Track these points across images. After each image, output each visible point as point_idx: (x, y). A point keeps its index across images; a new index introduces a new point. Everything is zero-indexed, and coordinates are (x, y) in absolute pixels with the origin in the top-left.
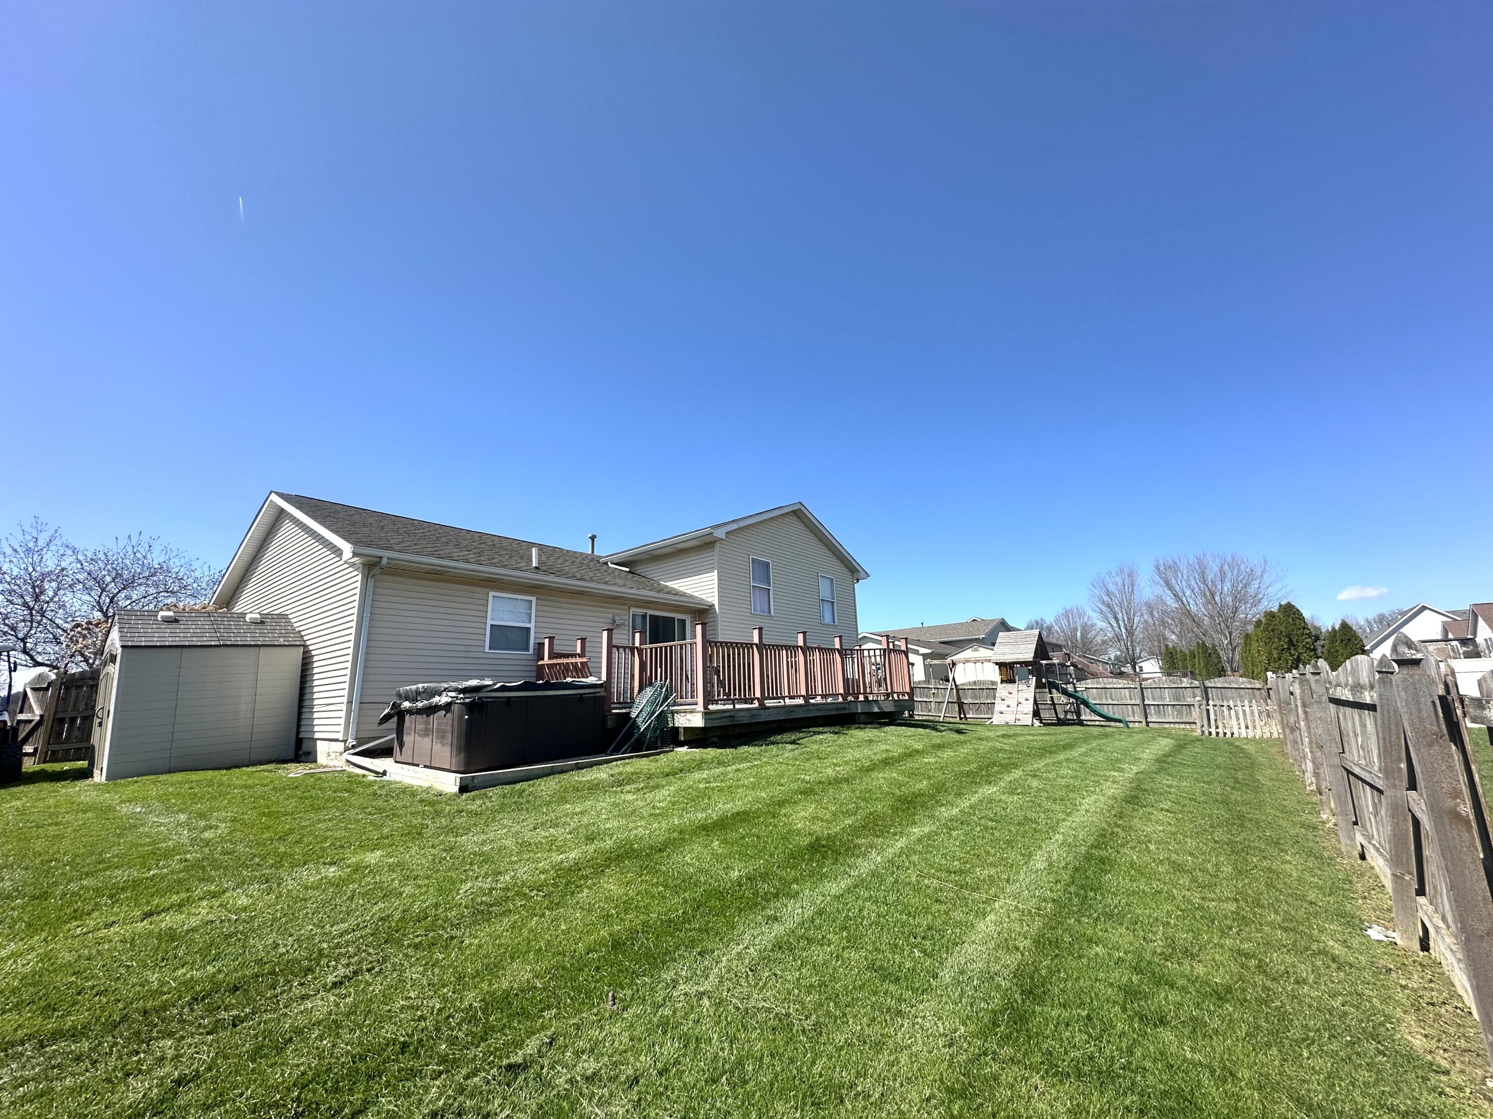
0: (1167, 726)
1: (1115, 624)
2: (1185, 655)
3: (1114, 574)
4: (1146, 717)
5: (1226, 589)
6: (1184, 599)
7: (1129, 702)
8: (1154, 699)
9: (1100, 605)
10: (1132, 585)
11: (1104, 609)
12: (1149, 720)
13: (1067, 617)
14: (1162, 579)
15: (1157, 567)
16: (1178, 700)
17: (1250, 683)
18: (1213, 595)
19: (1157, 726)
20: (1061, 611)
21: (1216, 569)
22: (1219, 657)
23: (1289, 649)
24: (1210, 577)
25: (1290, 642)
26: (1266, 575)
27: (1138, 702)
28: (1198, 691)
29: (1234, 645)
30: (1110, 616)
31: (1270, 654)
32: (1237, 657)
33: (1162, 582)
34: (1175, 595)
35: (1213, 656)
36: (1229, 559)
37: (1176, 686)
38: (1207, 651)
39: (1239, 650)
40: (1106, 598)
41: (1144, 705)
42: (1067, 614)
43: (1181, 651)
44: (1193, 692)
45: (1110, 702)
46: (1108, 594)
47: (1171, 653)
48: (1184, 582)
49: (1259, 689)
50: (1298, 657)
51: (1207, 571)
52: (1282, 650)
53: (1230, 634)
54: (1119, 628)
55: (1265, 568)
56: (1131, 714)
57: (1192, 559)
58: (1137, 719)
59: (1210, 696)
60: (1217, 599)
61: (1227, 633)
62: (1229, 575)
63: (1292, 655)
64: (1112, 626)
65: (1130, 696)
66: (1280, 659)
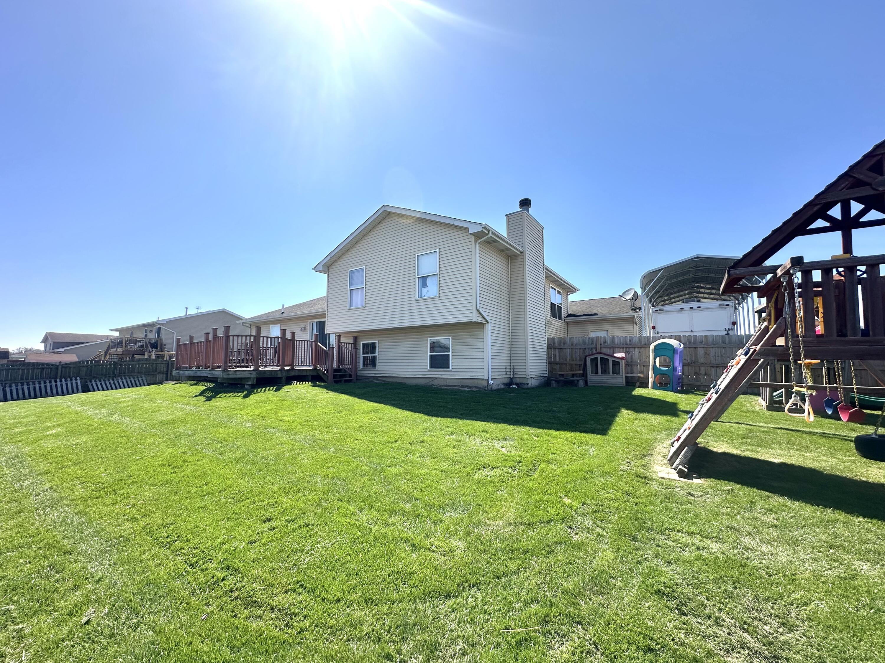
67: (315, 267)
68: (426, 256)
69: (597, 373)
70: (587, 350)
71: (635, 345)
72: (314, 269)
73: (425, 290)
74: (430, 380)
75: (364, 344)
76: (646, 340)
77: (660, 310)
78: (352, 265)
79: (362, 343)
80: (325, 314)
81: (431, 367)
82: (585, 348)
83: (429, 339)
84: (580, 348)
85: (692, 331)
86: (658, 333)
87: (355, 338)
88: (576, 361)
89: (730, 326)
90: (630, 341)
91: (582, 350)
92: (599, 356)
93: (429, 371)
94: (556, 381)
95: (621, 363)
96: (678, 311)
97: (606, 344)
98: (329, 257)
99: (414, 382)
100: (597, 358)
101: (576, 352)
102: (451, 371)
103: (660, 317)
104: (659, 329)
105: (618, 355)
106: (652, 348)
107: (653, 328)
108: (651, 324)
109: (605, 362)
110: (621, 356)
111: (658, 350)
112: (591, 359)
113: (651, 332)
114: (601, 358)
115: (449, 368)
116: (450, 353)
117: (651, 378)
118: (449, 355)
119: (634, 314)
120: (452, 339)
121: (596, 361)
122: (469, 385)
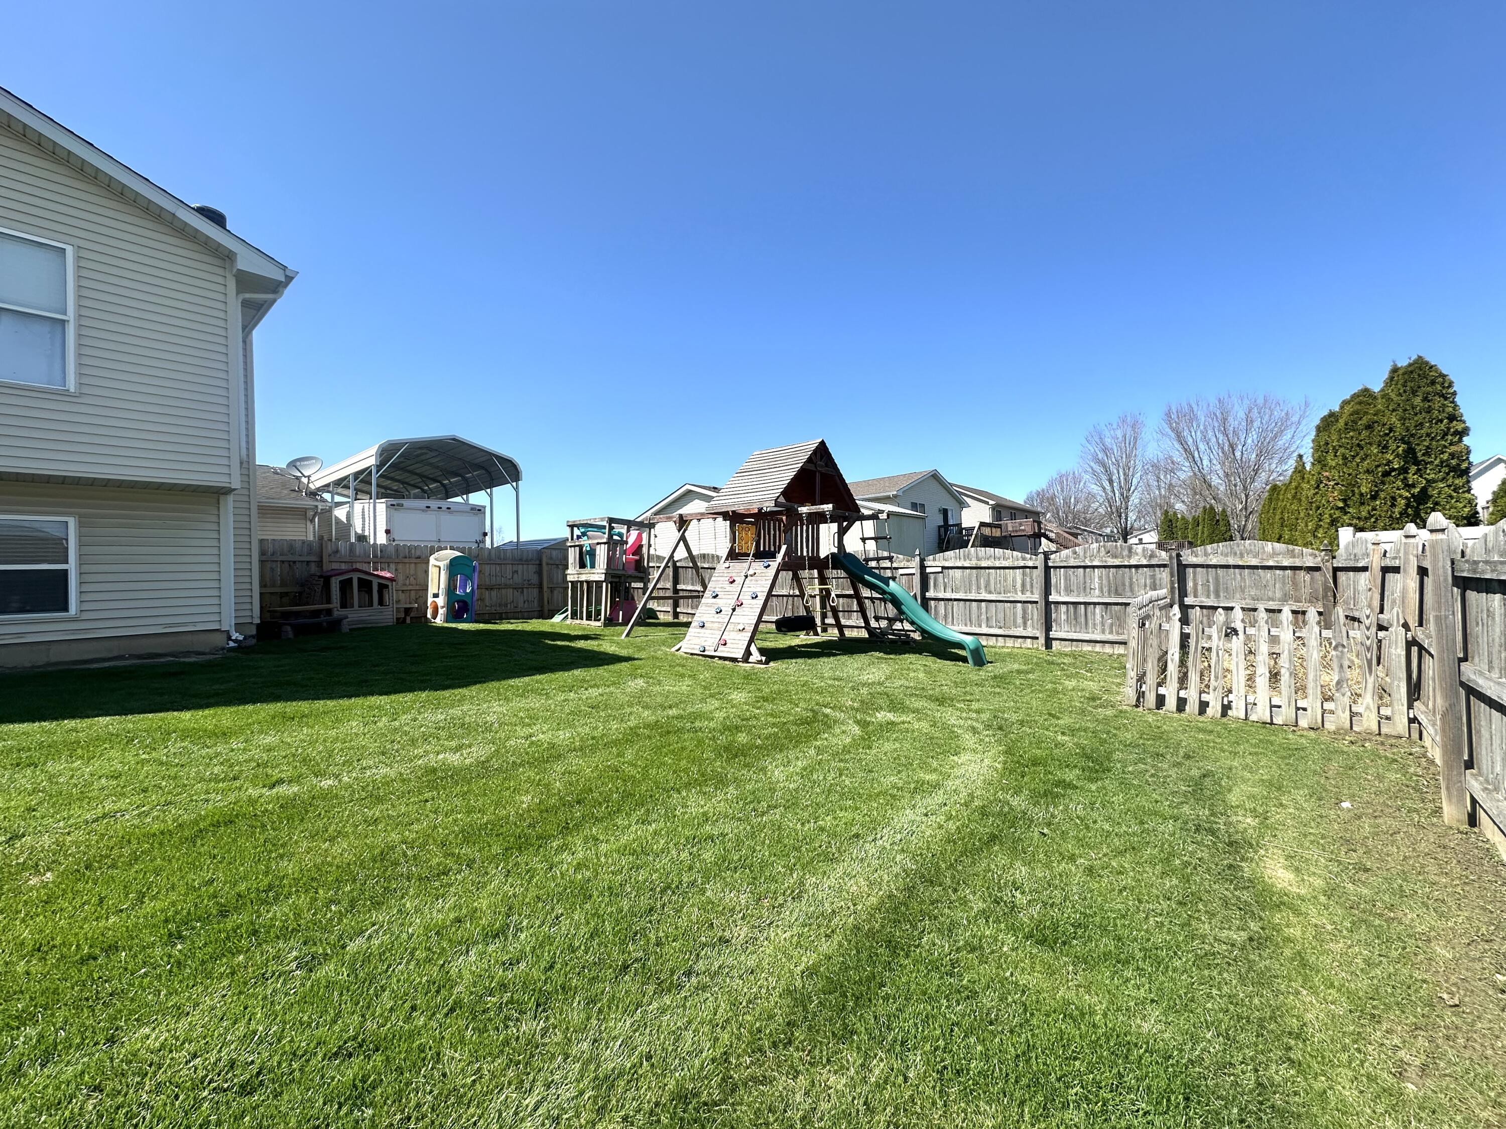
0: (1087, 648)
1: (1108, 488)
2: (1187, 522)
3: (1115, 426)
4: (1048, 628)
5: (1249, 441)
6: (1196, 455)
7: (1020, 597)
8: (1069, 591)
9: (1092, 464)
10: (1135, 439)
11: (1099, 469)
12: (1053, 634)
13: (1061, 483)
14: (1173, 430)
15: (1168, 414)
16: (1117, 593)
17: (1292, 554)
18: (1232, 447)
19: (1067, 648)
20: (1055, 476)
21: (1241, 414)
22: (1228, 524)
23: (1404, 470)
24: (1232, 423)
25: (1410, 456)
26: (1304, 422)
27: (1036, 597)
28: (1164, 575)
29: (1250, 510)
30: (1104, 477)
31: (1353, 485)
32: (1250, 527)
33: (1173, 435)
34: (1186, 450)
35: (1221, 523)
36: (1260, 401)
37: (1117, 562)
38: (1214, 517)
39: (1254, 518)
40: (1101, 455)
41: (1048, 604)
42: (1061, 479)
43: (1183, 518)
44: (1153, 577)
45: (984, 596)
46: (1105, 450)
47: (1171, 521)
48: (1199, 433)
49: (1310, 569)
50: (1424, 490)
51: (1230, 419)
52: (1386, 474)
53: (1247, 496)
54: (1113, 491)
55: (1305, 412)
56: (1020, 621)
57: (1213, 401)
58: (1030, 632)
59: (1190, 584)
60: (1238, 454)
61: (1243, 496)
62: (1256, 424)
63: (1408, 486)
64: (1104, 489)
65: (1023, 585)
66: (1374, 497)
69: (370, 604)
70: (298, 565)
71: (389, 557)
76: (407, 550)
77: (398, 505)
82: (294, 562)
84: (283, 562)
85: (439, 541)
86: (391, 541)
88: (274, 586)
89: (481, 538)
90: (384, 551)
91: (286, 565)
92: (355, 577)
95: (390, 587)
96: (423, 511)
97: (338, 555)
100: (351, 578)
101: (272, 569)
102: (74, 620)
103: (398, 515)
104: (395, 534)
105: (383, 574)
106: (442, 564)
107: (388, 532)
108: (382, 526)
109: (365, 585)
110: (388, 575)
111: (454, 566)
112: (340, 582)
113: (382, 539)
114: (359, 578)
115: (65, 608)
116: (72, 566)
117: (443, 607)
118: (65, 572)
119: (316, 503)
120: (81, 525)
121: (346, 585)
122: (159, 651)
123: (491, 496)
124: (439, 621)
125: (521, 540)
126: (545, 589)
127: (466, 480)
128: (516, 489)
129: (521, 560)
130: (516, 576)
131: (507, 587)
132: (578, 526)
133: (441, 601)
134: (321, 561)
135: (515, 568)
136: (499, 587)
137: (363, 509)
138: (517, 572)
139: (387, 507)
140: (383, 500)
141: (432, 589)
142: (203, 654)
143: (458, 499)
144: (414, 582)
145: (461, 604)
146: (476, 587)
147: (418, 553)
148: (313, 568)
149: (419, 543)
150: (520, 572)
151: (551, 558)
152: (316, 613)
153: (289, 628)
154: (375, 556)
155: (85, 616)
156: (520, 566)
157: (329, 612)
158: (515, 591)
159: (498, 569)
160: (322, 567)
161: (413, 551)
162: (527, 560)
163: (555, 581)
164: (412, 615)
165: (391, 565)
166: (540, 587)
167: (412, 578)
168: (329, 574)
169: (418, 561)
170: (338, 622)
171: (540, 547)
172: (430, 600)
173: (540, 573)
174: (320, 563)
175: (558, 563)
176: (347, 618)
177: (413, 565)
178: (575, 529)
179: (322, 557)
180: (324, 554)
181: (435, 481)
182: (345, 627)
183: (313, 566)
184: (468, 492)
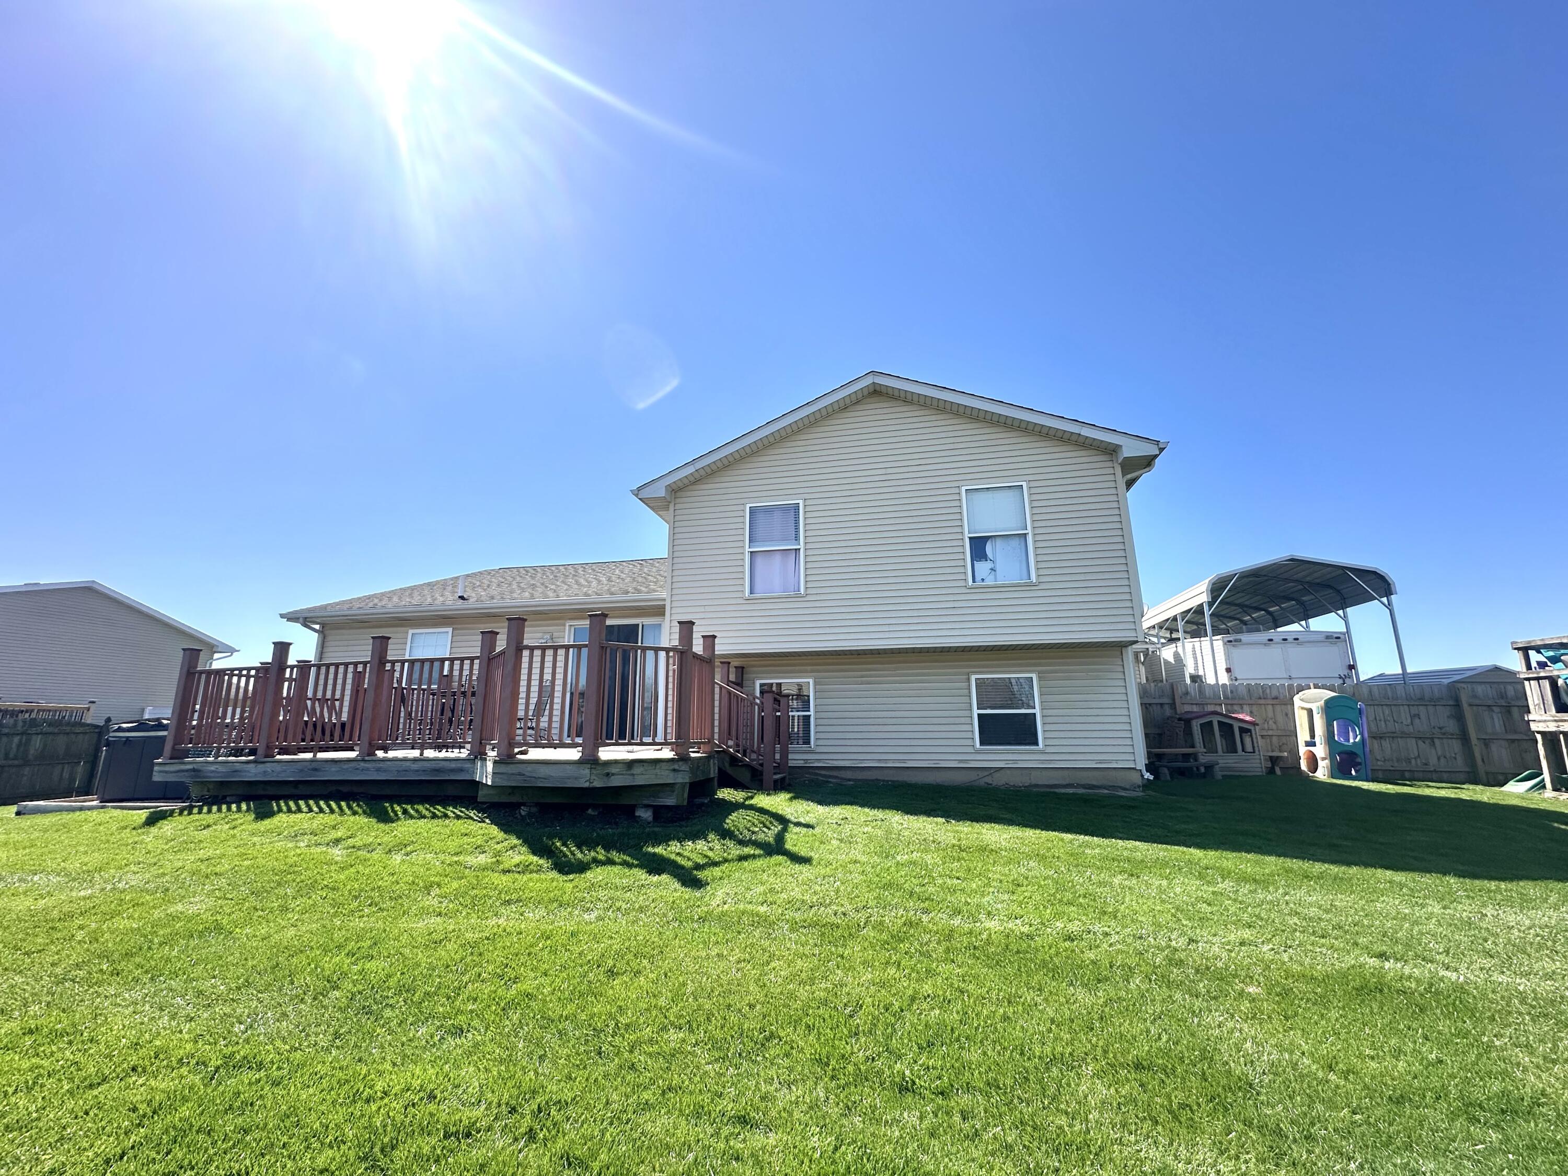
67: (639, 489)
68: (989, 495)
69: (1235, 751)
70: (1153, 707)
71: (1240, 698)
72: (637, 492)
73: (982, 568)
74: (982, 774)
75: (761, 685)
77: (1236, 641)
78: (764, 494)
79: (758, 683)
80: (663, 607)
81: (982, 743)
83: (973, 678)
85: (1290, 678)
86: (1236, 680)
87: (741, 670)
89: (1346, 672)
90: (1232, 692)
92: (1215, 720)
93: (978, 752)
94: (1169, 768)
95: (1252, 732)
96: (1265, 644)
97: (1189, 697)
98: (690, 470)
99: (931, 778)
100: (1211, 722)
102: (1043, 752)
103: (1237, 652)
104: (1237, 673)
105: (1241, 716)
106: (1315, 707)
107: (1228, 670)
108: (1222, 666)
109: (1227, 729)
110: (1248, 718)
111: (1330, 708)
112: (1201, 725)
113: (1224, 679)
114: (1219, 722)
115: (1036, 744)
116: (1037, 711)
117: (1323, 759)
118: (1035, 714)
119: (1147, 646)
120: (1040, 679)
121: (1207, 728)
122: (1095, 783)
123: (1345, 618)
124: (1322, 774)
125: (1409, 670)
126: (1474, 741)
127: (1301, 603)
128: (1389, 606)
129: (1422, 699)
130: (1417, 721)
131: (1405, 735)
132: (1538, 649)
133: (1320, 751)
134: (1174, 703)
135: (1414, 710)
136: (1393, 736)
137: (1194, 648)
138: (1418, 716)
139: (1225, 644)
140: (1219, 637)
141: (1303, 735)
142: (1125, 789)
143: (1295, 627)
144: (1274, 727)
145: (1344, 756)
146: (1366, 735)
147: (1275, 693)
148: (1168, 712)
149: (1274, 682)
150: (1423, 716)
151: (1475, 696)
152: (1186, 757)
153: (1166, 771)
154: (1226, 697)
155: (1049, 750)
156: (1421, 708)
157: (1195, 756)
158: (1420, 742)
159: (1387, 712)
160: (1175, 708)
161: (1268, 691)
162: (1431, 700)
163: (1490, 730)
164: (1282, 764)
165: (1245, 707)
166: (1464, 738)
167: (1271, 722)
168: (1189, 716)
169: (1275, 702)
170: (1209, 767)
171: (1446, 681)
172: (1303, 750)
173: (1459, 717)
174: (1173, 705)
175: (1490, 703)
176: (1218, 764)
177: (1270, 707)
178: (1532, 653)
179: (1174, 699)
180: (1176, 697)
181: (1258, 609)
182: (1219, 775)
183: (1167, 707)
184: (1306, 617)
